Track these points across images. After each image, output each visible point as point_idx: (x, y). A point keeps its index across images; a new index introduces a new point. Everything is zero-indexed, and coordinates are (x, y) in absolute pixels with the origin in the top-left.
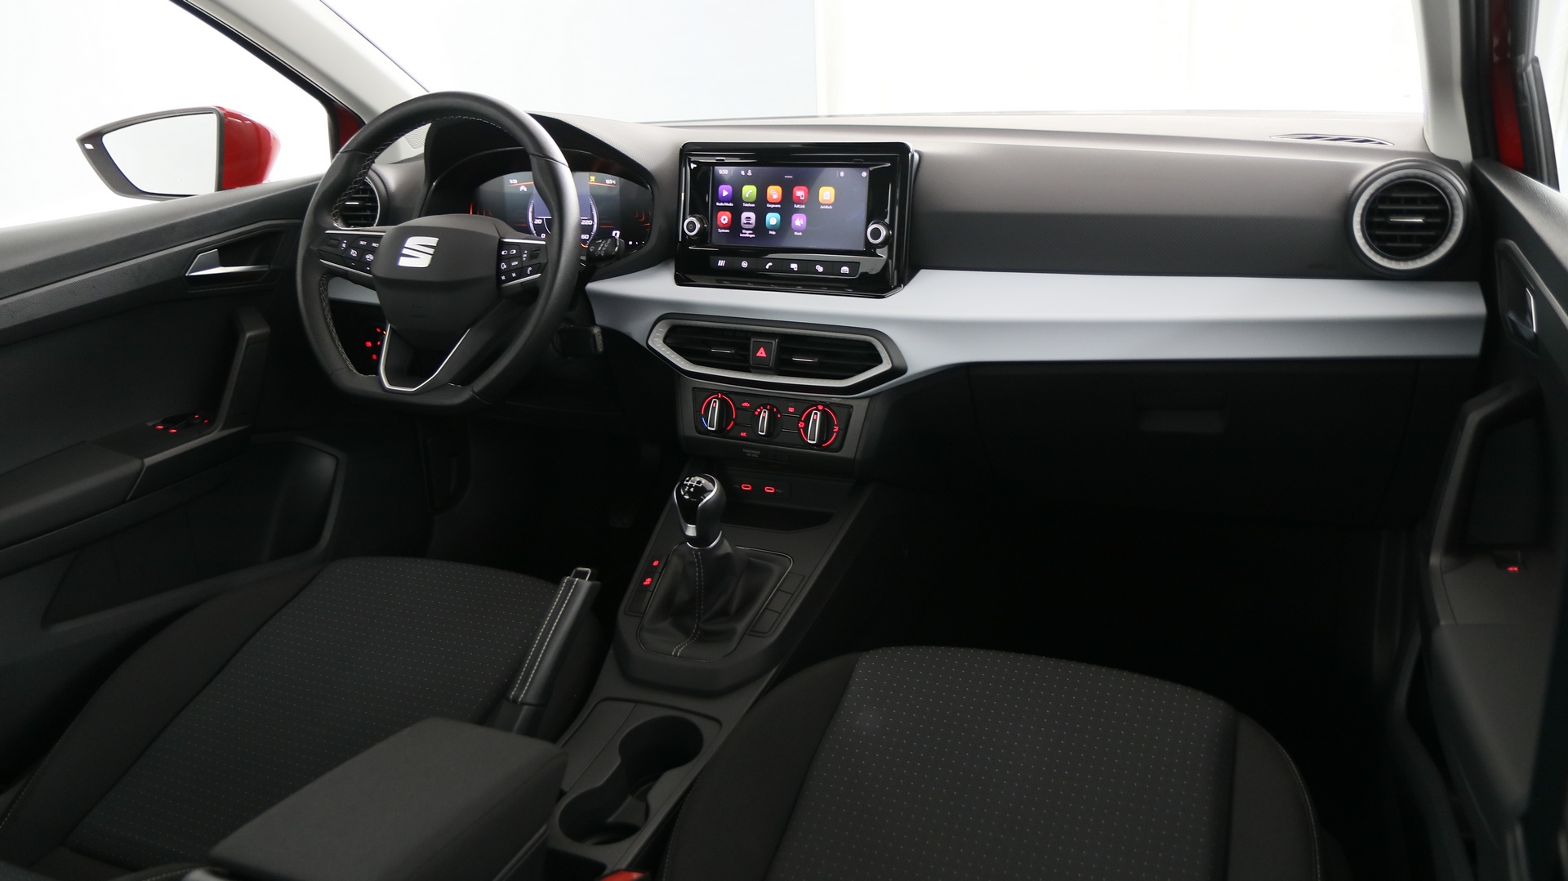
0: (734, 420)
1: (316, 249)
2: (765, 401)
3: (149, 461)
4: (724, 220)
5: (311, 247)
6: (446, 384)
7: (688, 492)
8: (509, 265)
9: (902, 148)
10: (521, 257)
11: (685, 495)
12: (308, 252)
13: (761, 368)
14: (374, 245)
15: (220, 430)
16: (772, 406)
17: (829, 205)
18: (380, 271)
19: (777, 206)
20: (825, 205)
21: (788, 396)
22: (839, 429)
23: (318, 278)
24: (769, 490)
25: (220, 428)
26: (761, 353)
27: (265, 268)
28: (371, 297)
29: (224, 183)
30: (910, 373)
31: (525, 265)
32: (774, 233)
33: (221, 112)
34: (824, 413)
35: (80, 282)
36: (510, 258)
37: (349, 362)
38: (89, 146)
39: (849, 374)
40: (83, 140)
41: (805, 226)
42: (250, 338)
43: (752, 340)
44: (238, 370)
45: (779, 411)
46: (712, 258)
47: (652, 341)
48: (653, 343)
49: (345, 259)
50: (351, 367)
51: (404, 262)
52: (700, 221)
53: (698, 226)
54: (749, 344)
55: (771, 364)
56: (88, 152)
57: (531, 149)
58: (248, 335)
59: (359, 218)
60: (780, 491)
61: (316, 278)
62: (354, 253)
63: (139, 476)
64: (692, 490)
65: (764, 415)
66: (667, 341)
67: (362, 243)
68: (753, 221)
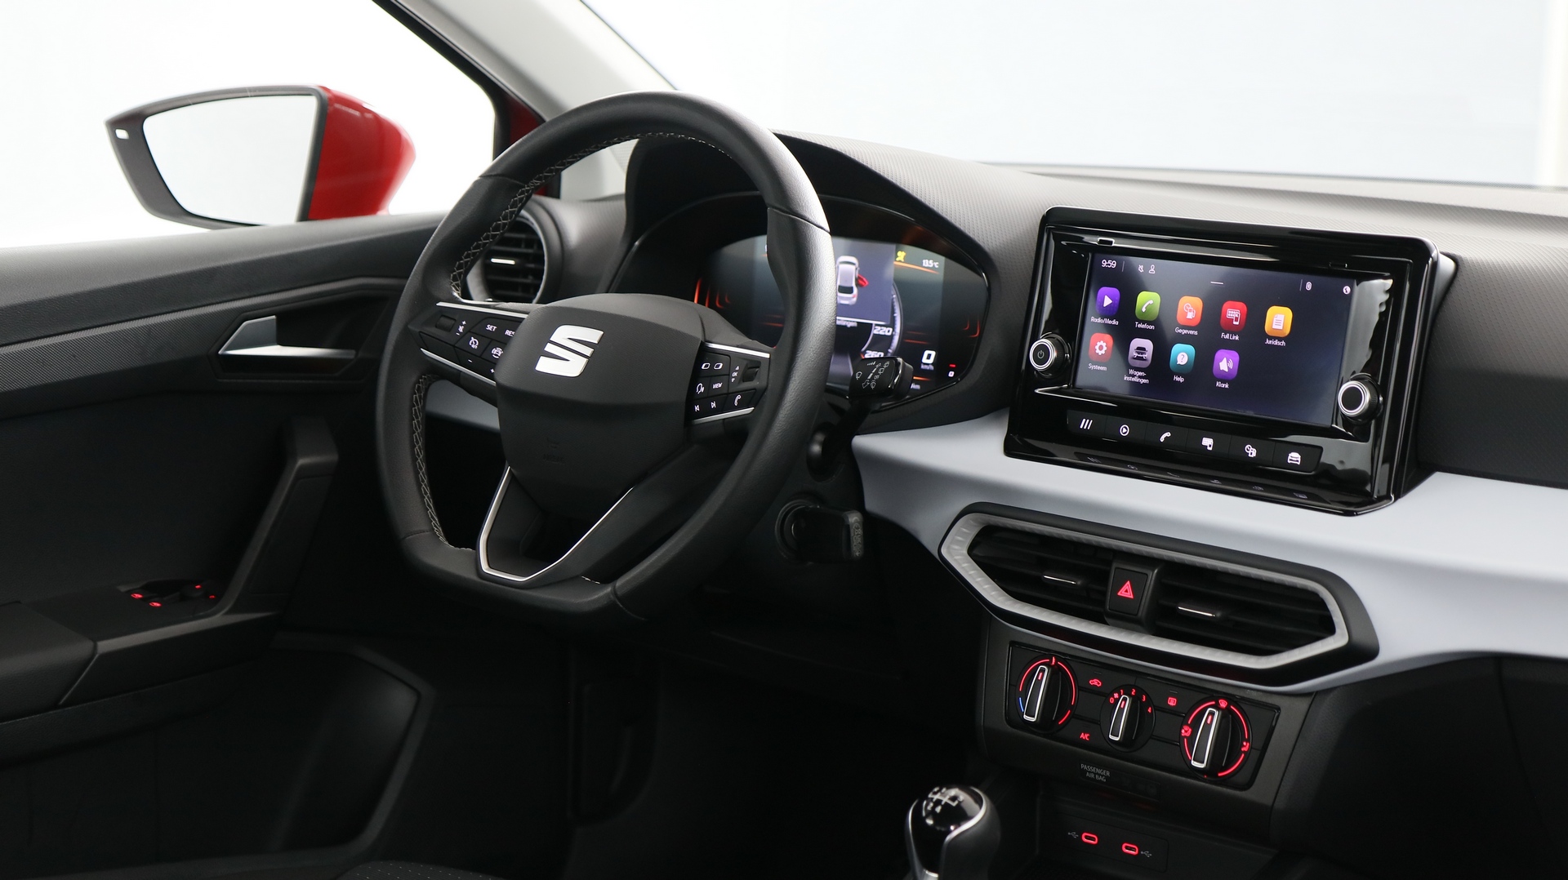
0: (1072, 708)
1: (418, 330)
2: (1131, 680)
3: (106, 646)
4: (1101, 348)
5: (409, 327)
6: (577, 577)
7: (932, 813)
8: (708, 387)
9: (1417, 250)
10: (729, 375)
11: (927, 816)
12: (406, 332)
13: (1124, 617)
14: (508, 333)
15: (227, 613)
16: (1140, 691)
17: (1280, 339)
18: (505, 375)
19: (1191, 332)
20: (1274, 338)
21: (1170, 677)
22: (1251, 748)
23: (414, 379)
24: (1130, 850)
25: (223, 612)
26: (1126, 591)
27: (347, 354)
28: (487, 417)
29: (312, 209)
30: (1383, 657)
31: (732, 390)
32: (1181, 380)
33: (325, 94)
34: (1226, 714)
35: (54, 345)
36: (713, 376)
37: (436, 522)
38: (122, 134)
39: (1269, 647)
40: (115, 124)
41: (1236, 373)
42: (302, 468)
43: (1114, 565)
44: (273, 519)
45: (1149, 702)
46: (1071, 414)
47: (948, 548)
48: (949, 553)
49: (458, 353)
50: (439, 531)
51: (544, 365)
52: (1059, 347)
53: (1053, 354)
54: (1108, 573)
55: (1142, 613)
56: (118, 144)
57: (770, 198)
58: (301, 462)
59: (514, 286)
60: (1147, 854)
61: (409, 379)
62: (474, 343)
63: (86, 667)
64: (938, 809)
65: (1124, 705)
66: (975, 552)
67: (490, 328)
68: (1148, 355)
